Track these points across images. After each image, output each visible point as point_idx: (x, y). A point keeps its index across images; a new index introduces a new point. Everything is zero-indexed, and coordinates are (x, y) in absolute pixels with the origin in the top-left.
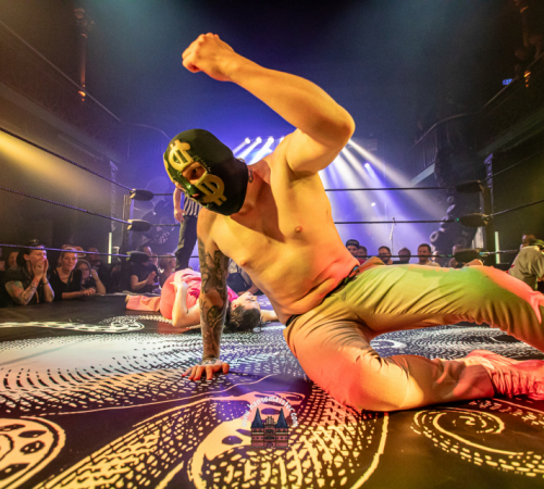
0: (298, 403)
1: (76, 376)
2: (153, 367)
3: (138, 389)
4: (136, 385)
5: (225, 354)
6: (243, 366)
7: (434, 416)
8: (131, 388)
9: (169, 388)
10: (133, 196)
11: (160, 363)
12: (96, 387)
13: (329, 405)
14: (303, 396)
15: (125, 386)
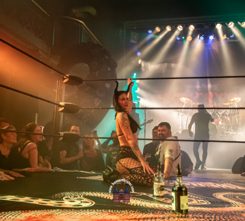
10: (65, 81)
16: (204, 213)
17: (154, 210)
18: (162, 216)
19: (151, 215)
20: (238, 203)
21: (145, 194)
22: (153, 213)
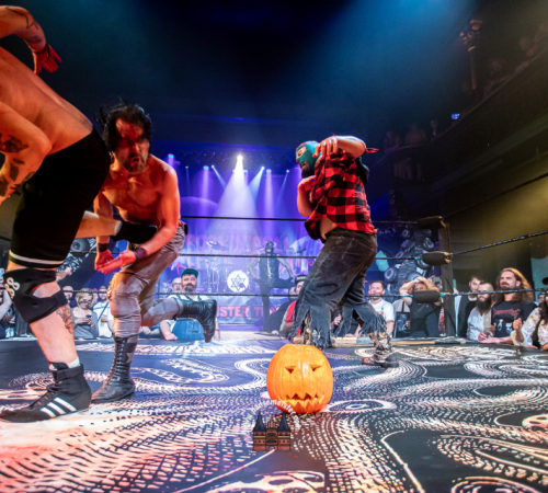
0: (322, 484)
1: (20, 469)
2: (117, 448)
3: (117, 482)
4: (110, 476)
5: (202, 425)
6: (230, 439)
7: (471, 490)
8: (105, 481)
9: (155, 476)
11: (124, 441)
12: (58, 483)
13: (356, 485)
14: (323, 476)
15: (98, 480)
16: (217, 396)
17: (154, 396)
18: (163, 404)
19: (150, 404)
20: (260, 374)
21: (149, 370)
22: (153, 400)
